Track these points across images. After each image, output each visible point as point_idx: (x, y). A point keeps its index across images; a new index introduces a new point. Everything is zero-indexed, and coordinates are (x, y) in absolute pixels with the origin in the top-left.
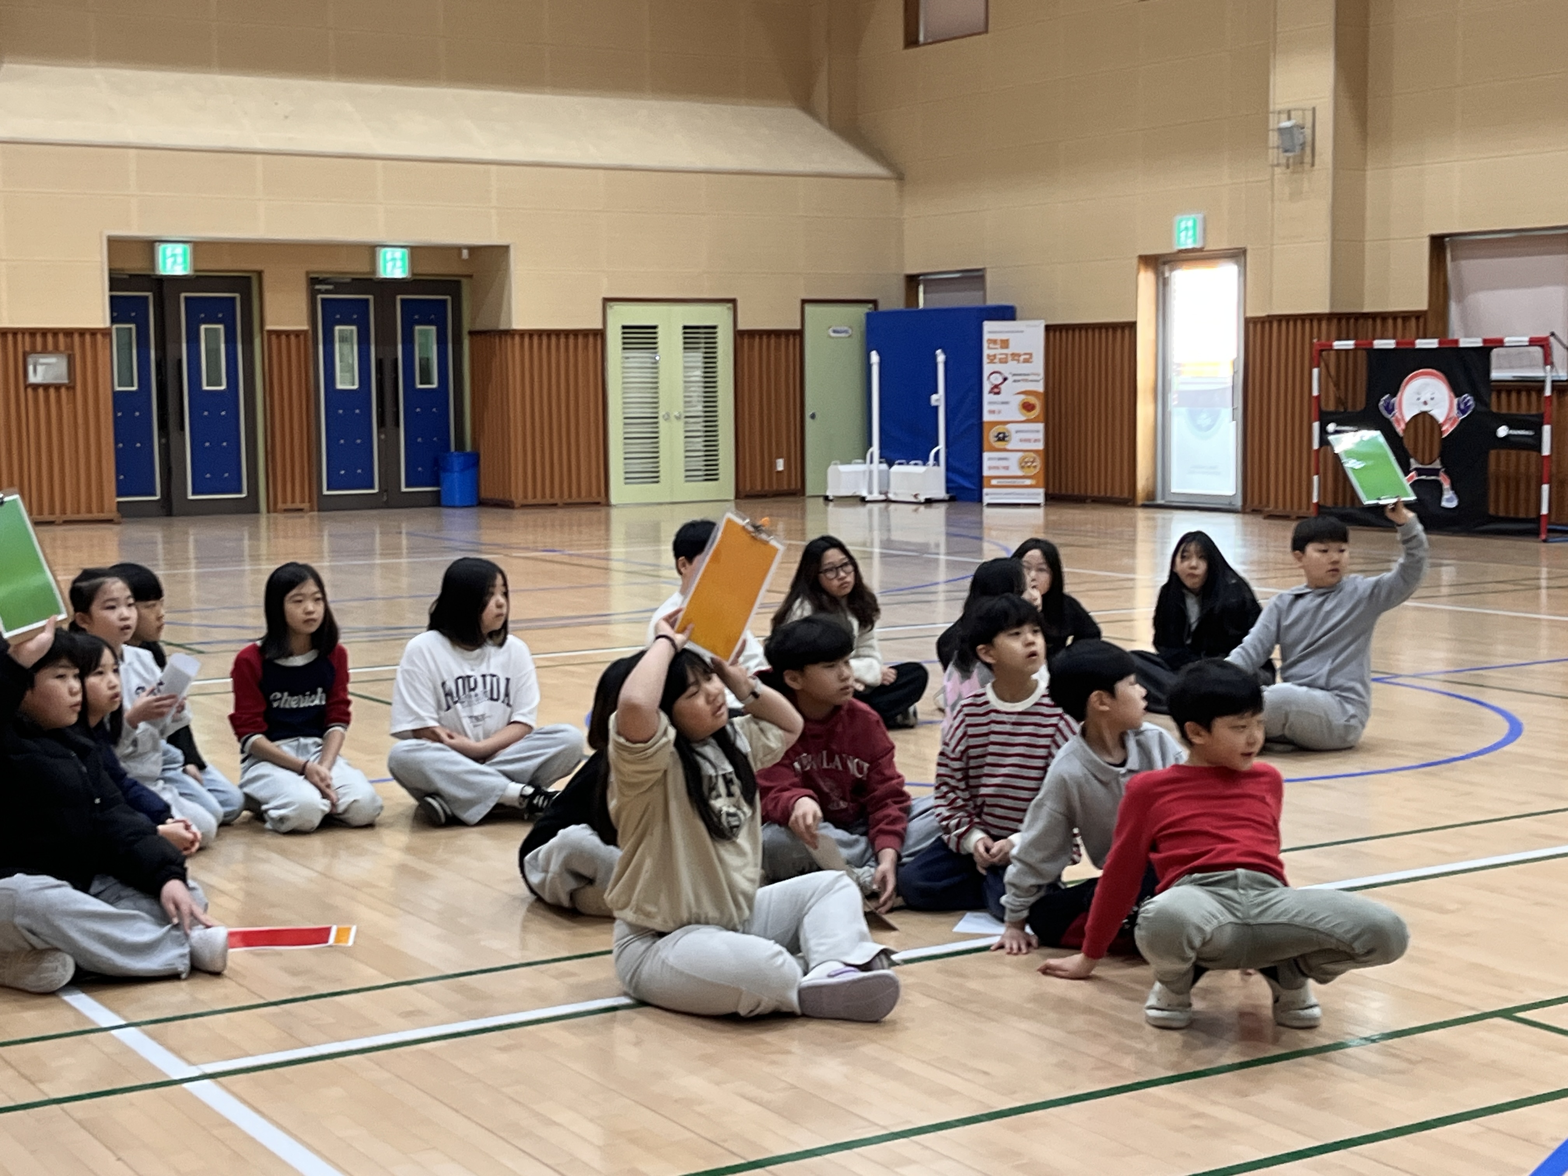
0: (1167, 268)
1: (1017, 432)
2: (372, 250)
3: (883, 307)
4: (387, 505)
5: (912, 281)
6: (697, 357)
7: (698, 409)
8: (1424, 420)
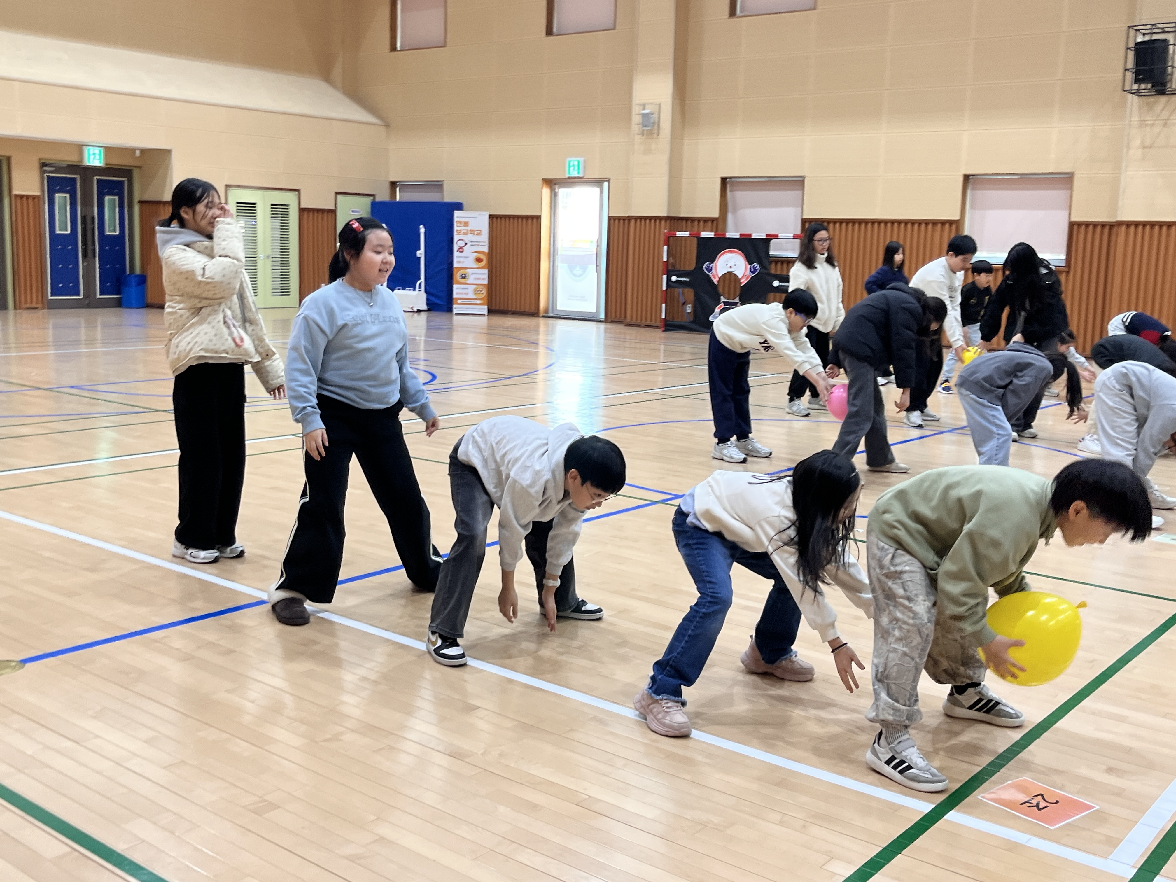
0: (557, 187)
1: (473, 274)
2: (80, 147)
3: (378, 199)
4: (89, 306)
5: (393, 184)
6: (277, 222)
7: (277, 254)
8: (730, 277)
